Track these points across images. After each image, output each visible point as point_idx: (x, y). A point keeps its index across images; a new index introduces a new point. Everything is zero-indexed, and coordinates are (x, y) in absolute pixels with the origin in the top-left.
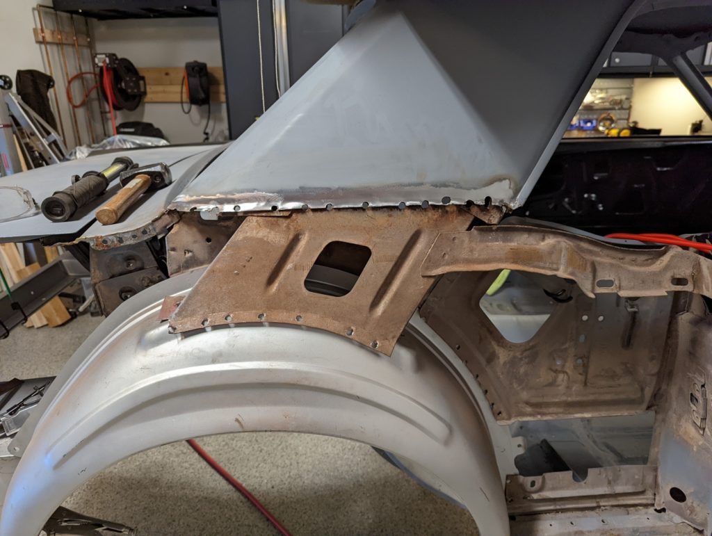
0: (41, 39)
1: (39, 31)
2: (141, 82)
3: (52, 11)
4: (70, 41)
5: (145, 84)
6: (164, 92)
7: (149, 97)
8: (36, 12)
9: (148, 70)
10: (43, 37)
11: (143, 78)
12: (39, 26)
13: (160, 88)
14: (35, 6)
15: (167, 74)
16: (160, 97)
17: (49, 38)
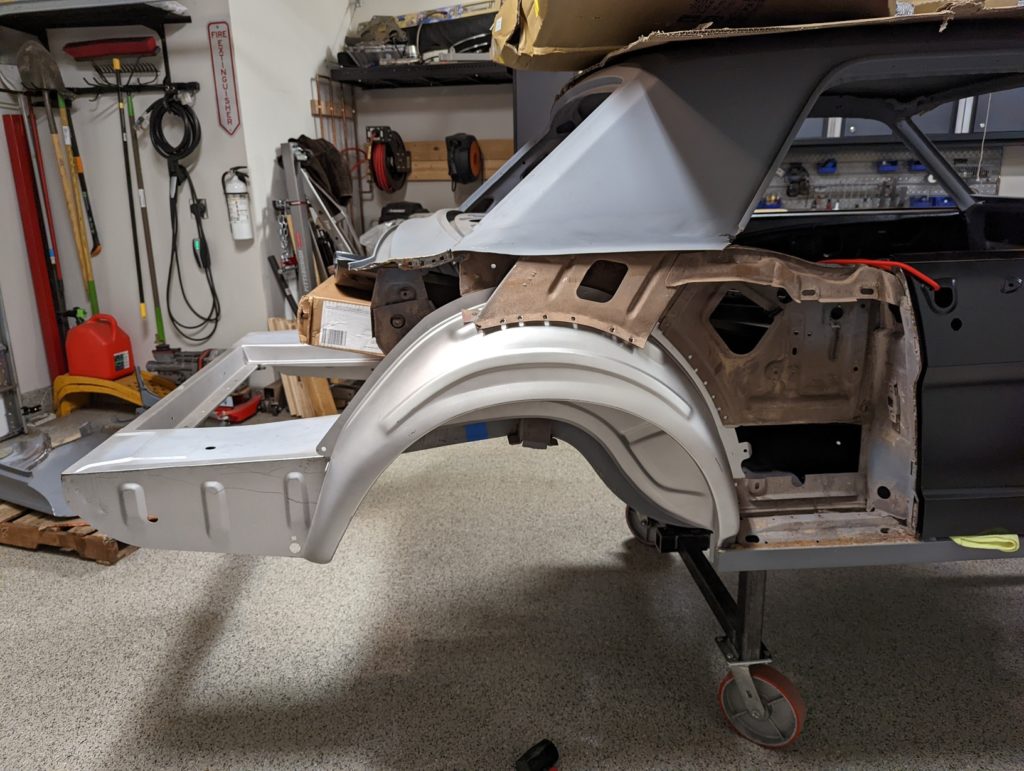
0: (317, 112)
1: (317, 103)
2: (408, 158)
3: (327, 81)
4: (339, 114)
5: (411, 161)
6: (431, 169)
7: (412, 176)
8: (314, 83)
9: (415, 144)
10: (320, 110)
11: (409, 154)
12: (316, 98)
13: (427, 165)
14: (314, 77)
15: (436, 149)
16: (425, 175)
17: (323, 112)
